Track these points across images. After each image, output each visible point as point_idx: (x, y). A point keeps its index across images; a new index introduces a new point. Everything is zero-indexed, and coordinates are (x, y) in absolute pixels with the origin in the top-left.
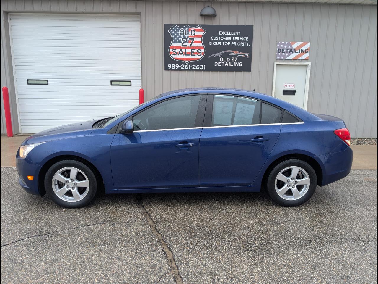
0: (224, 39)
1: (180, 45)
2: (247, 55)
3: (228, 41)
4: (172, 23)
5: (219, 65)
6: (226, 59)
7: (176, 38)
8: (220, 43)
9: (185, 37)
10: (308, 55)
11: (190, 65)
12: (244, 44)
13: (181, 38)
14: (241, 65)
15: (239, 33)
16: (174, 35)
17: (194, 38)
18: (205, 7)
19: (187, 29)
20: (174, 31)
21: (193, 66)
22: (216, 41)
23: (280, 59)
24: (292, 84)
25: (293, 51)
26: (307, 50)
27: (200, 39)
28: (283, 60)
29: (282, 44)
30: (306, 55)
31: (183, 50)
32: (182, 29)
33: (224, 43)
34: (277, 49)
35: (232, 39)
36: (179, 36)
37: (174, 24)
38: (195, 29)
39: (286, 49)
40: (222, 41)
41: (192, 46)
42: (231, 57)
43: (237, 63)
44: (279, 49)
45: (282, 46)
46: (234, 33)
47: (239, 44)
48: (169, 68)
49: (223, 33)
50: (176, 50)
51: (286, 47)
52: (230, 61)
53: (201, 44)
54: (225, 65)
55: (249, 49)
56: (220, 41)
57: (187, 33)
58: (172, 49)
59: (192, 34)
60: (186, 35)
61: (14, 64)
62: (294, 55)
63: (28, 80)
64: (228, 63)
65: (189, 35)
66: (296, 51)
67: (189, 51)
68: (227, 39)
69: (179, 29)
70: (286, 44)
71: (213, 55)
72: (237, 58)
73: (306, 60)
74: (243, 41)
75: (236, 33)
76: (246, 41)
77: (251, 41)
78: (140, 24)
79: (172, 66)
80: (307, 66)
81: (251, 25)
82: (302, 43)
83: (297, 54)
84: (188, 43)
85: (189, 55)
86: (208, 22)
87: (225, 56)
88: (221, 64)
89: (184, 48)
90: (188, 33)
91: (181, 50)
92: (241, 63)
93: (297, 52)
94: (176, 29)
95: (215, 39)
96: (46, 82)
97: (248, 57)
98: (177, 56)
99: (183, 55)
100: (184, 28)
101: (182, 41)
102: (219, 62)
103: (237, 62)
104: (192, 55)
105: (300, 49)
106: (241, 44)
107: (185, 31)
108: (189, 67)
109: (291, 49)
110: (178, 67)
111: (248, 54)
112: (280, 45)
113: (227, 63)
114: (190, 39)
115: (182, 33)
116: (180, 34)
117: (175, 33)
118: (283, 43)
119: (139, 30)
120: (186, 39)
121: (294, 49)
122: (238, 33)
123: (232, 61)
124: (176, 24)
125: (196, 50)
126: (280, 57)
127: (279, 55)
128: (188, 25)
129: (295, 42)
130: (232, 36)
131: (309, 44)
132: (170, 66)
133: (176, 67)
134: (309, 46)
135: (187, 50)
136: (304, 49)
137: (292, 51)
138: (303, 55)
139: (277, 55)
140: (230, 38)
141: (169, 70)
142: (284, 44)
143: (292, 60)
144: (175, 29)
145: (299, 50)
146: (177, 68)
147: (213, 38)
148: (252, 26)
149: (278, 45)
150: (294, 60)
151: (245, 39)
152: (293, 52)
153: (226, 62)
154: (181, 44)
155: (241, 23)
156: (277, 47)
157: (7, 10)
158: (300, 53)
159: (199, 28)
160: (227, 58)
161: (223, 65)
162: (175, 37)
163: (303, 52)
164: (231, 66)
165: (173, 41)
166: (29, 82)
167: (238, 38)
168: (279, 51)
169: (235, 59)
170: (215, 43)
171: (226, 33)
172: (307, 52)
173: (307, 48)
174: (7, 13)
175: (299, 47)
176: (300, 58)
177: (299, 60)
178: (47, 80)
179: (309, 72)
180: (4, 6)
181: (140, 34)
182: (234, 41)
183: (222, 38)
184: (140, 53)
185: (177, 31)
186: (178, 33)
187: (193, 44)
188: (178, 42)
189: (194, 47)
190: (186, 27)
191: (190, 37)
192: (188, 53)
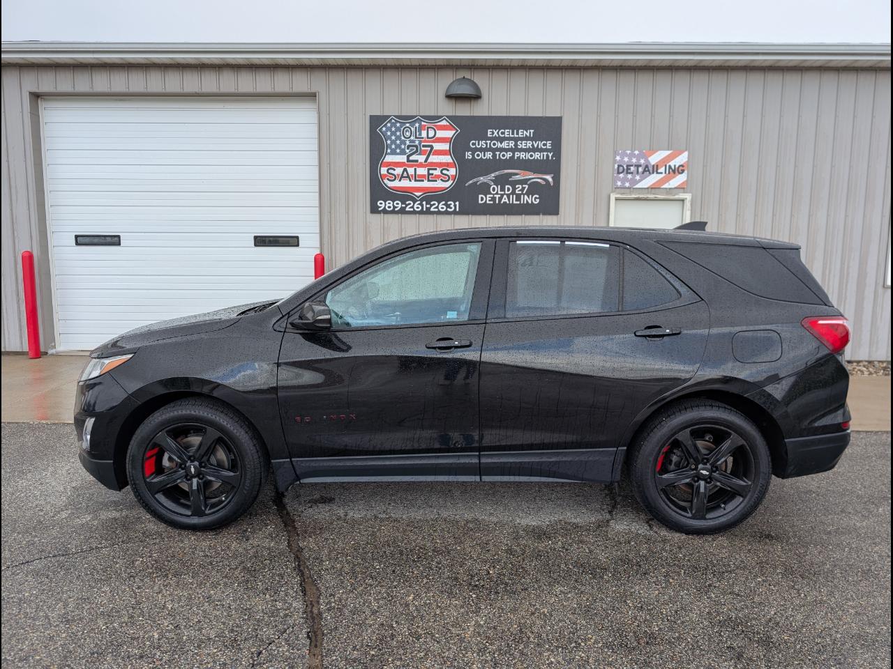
1: (403, 159)
2: (550, 180)
3: (507, 150)
4: (386, 114)
5: (488, 202)
6: (503, 189)
8: (489, 155)
9: (414, 141)
10: (685, 179)
11: (424, 203)
12: (543, 155)
13: (405, 144)
14: (538, 200)
15: (530, 133)
16: (391, 139)
17: (433, 144)
18: (456, 80)
19: (417, 125)
20: (391, 130)
21: (432, 203)
22: (481, 150)
23: (623, 188)
25: (651, 169)
26: (681, 168)
28: (629, 188)
29: (627, 155)
30: (680, 179)
31: (411, 171)
32: (408, 125)
33: (498, 153)
34: (616, 166)
35: (516, 145)
36: (400, 139)
37: (390, 116)
38: (436, 126)
39: (635, 166)
40: (494, 151)
41: (429, 161)
42: (514, 184)
43: (529, 197)
44: (619, 166)
45: (626, 159)
46: (520, 133)
47: (531, 156)
48: (380, 209)
49: (496, 133)
50: (394, 170)
51: (634, 160)
52: (513, 193)
53: (449, 157)
54: (502, 202)
55: (553, 166)
56: (490, 149)
57: (418, 133)
58: (386, 169)
60: (416, 138)
61: (48, 202)
62: (652, 179)
63: (77, 237)
64: (508, 196)
65: (423, 138)
66: (657, 170)
67: (422, 171)
68: (504, 145)
69: (401, 127)
70: (634, 156)
71: (475, 180)
73: (681, 188)
74: (541, 150)
75: (525, 132)
76: (546, 150)
77: (557, 149)
78: (316, 115)
79: (385, 205)
80: (683, 200)
81: (559, 115)
82: (669, 152)
83: (660, 176)
84: (420, 154)
85: (423, 181)
86: (464, 110)
87: (502, 181)
88: (493, 199)
89: (412, 166)
90: (420, 134)
91: (405, 170)
92: (538, 196)
93: (659, 171)
94: (395, 126)
95: (479, 145)
96: (114, 241)
97: (552, 185)
98: (396, 184)
99: (410, 181)
100: (412, 124)
101: (407, 151)
102: (488, 196)
103: (528, 194)
104: (429, 181)
105: (666, 166)
106: (537, 156)
107: (413, 129)
108: (422, 206)
109: (647, 166)
110: (400, 206)
111: (552, 178)
112: (622, 158)
113: (505, 196)
114: (424, 146)
115: (407, 133)
116: (404, 137)
117: (393, 133)
118: (628, 152)
119: (316, 127)
120: (416, 146)
121: (653, 166)
123: (517, 192)
124: (394, 116)
125: (438, 169)
126: (623, 183)
127: (620, 179)
128: (421, 116)
129: (653, 151)
130: (516, 140)
131: (686, 154)
132: (381, 204)
133: (395, 207)
134: (687, 160)
135: (418, 169)
136: (675, 166)
137: (649, 170)
138: (674, 177)
139: (614, 182)
140: (512, 144)
141: (379, 212)
142: (632, 155)
143: (650, 190)
144: (391, 127)
145: (664, 168)
146: (396, 209)
147: (474, 144)
148: (560, 118)
149: (618, 158)
150: (653, 188)
151: (545, 145)
152: (651, 171)
153: (505, 194)
154: (405, 157)
155: (536, 111)
156: (615, 161)
157: (37, 91)
158: (665, 173)
159: (444, 123)
160: (507, 186)
161: (497, 202)
162: (393, 142)
163: (674, 171)
164: (515, 202)
165: (389, 151)
166: (81, 240)
167: (529, 144)
168: (621, 171)
169: (523, 188)
170: (478, 155)
171: (503, 133)
172: (683, 171)
173: (682, 163)
174: (36, 96)
175: (665, 161)
176: (666, 186)
177: (666, 188)
178: (119, 237)
179: (688, 214)
180: (30, 83)
181: (316, 136)
182: (521, 150)
183: (494, 144)
184: (316, 177)
185: (396, 131)
186: (398, 133)
187: (431, 157)
188: (398, 154)
189: (432, 164)
190: (415, 122)
191: (425, 141)
192: (420, 176)
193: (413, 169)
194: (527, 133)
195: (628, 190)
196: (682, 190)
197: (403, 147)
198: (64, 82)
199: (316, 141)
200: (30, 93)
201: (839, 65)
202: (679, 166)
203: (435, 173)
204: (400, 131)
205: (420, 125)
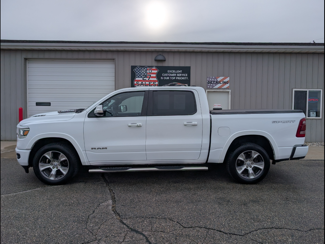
1: (141, 79)
2: (187, 86)
3: (174, 77)
4: (136, 65)
8: (168, 78)
9: (145, 74)
10: (229, 85)
13: (142, 75)
16: (138, 73)
17: (151, 75)
18: (158, 55)
19: (146, 69)
22: (166, 76)
23: (210, 88)
24: (219, 105)
27: (155, 75)
28: (212, 88)
29: (211, 78)
30: (227, 85)
32: (143, 69)
34: (207, 82)
35: (176, 75)
36: (141, 73)
37: (138, 66)
38: (152, 69)
40: (170, 77)
41: (149, 80)
45: (210, 79)
47: (181, 78)
49: (170, 71)
50: (139, 82)
51: (213, 80)
53: (156, 78)
55: (188, 81)
56: (169, 76)
58: (136, 82)
59: (150, 72)
60: (146, 73)
61: (28, 91)
62: (219, 85)
63: (36, 103)
66: (220, 83)
67: (147, 83)
68: (173, 75)
69: (141, 69)
70: (213, 78)
73: (227, 88)
74: (184, 77)
75: (179, 71)
76: (186, 77)
77: (189, 76)
78: (114, 65)
80: (228, 92)
82: (223, 77)
83: (221, 85)
84: (147, 78)
85: (148, 86)
86: (160, 65)
89: (144, 81)
90: (147, 72)
91: (142, 82)
93: (221, 83)
99: (144, 86)
100: (144, 68)
101: (143, 77)
106: (183, 78)
109: (217, 82)
112: (209, 79)
114: (148, 75)
115: (143, 71)
118: (211, 77)
119: (114, 69)
120: (145, 75)
121: (219, 81)
122: (181, 71)
126: (210, 87)
128: (147, 66)
129: (219, 77)
130: (176, 73)
131: (229, 78)
135: (146, 82)
136: (225, 81)
137: (217, 83)
138: (225, 85)
139: (207, 86)
140: (175, 75)
142: (212, 78)
144: (138, 69)
147: (163, 75)
148: (190, 67)
150: (219, 88)
151: (185, 75)
154: (142, 78)
155: (182, 65)
156: (207, 80)
157: (26, 58)
158: (223, 84)
159: (154, 68)
162: (138, 74)
163: (225, 83)
165: (137, 77)
166: (38, 104)
168: (209, 83)
170: (165, 78)
171: (172, 71)
172: (228, 83)
173: (228, 81)
174: (26, 59)
175: (222, 80)
176: (223, 87)
178: (50, 103)
179: (230, 96)
180: (25, 55)
181: (114, 72)
182: (178, 77)
183: (170, 75)
184: (114, 84)
185: (139, 70)
187: (150, 78)
188: (140, 77)
189: (151, 81)
190: (145, 68)
191: (148, 74)
192: (147, 84)
193: (145, 82)
196: (228, 89)
197: (141, 75)
198: (35, 55)
199: (114, 73)
200: (24, 58)
202: (227, 81)
203: (151, 83)
204: (141, 71)
205: (147, 69)
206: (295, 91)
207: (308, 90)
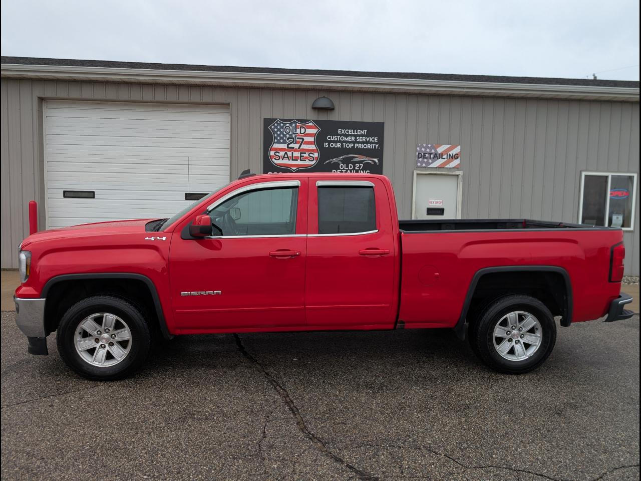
0: (345, 139)
1: (285, 146)
2: (377, 161)
3: (350, 142)
4: (274, 117)
6: (347, 167)
7: (280, 137)
8: (339, 145)
9: (291, 135)
10: (459, 162)
12: (373, 146)
13: (286, 137)
16: (277, 134)
17: (304, 137)
18: (318, 98)
19: (294, 125)
20: (277, 128)
22: (334, 142)
23: (421, 167)
24: (439, 201)
25: (438, 156)
26: (456, 156)
27: (312, 139)
28: (425, 167)
29: (423, 147)
30: (456, 163)
31: (289, 154)
32: (288, 125)
33: (344, 144)
34: (417, 154)
35: (356, 139)
36: (283, 134)
37: (277, 119)
38: (306, 126)
39: (429, 154)
40: (342, 142)
41: (301, 148)
42: (354, 163)
43: (363, 172)
44: (419, 154)
45: (423, 150)
46: (358, 132)
47: (365, 146)
49: (343, 131)
50: (279, 153)
51: (428, 150)
52: (354, 169)
53: (314, 146)
55: (378, 153)
56: (340, 142)
57: (294, 130)
58: (274, 152)
59: (302, 132)
60: (293, 133)
61: (46, 169)
62: (439, 162)
63: (65, 192)
64: (351, 171)
65: (297, 133)
67: (297, 154)
68: (349, 139)
69: (284, 126)
70: (428, 148)
71: (330, 160)
72: (362, 165)
73: (456, 168)
74: (371, 143)
76: (374, 143)
77: (381, 142)
78: (230, 117)
80: (457, 176)
81: (382, 122)
82: (449, 146)
83: (444, 160)
84: (295, 143)
85: (297, 160)
86: (323, 117)
87: (347, 161)
89: (290, 151)
90: (296, 131)
91: (286, 153)
92: (369, 171)
93: (443, 157)
94: (280, 126)
95: (332, 139)
96: (91, 195)
97: (378, 164)
98: (280, 162)
99: (289, 160)
100: (291, 124)
101: (288, 141)
102: (338, 171)
103: (363, 170)
104: (301, 160)
105: (447, 154)
106: (369, 146)
107: (291, 128)
109: (436, 154)
111: (378, 160)
112: (421, 149)
113: (349, 171)
114: (298, 138)
115: (288, 130)
117: (279, 130)
118: (425, 145)
119: (229, 125)
120: (293, 138)
121: (440, 154)
122: (364, 132)
123: (356, 168)
124: (280, 119)
125: (307, 153)
126: (421, 164)
127: (419, 162)
128: (296, 120)
129: (440, 145)
130: (356, 136)
131: (459, 147)
134: (459, 151)
135: (294, 153)
136: (453, 154)
137: (437, 156)
138: (452, 161)
139: (417, 163)
140: (353, 138)
142: (426, 147)
143: (438, 169)
144: (277, 126)
145: (446, 156)
147: (329, 138)
148: (383, 124)
149: (418, 149)
150: (440, 168)
151: (373, 139)
152: (438, 157)
153: (349, 169)
154: (286, 145)
155: (368, 119)
156: (417, 151)
157: (43, 96)
158: (447, 158)
159: (311, 124)
160: (350, 165)
163: (452, 158)
165: (276, 141)
166: (67, 194)
167: (364, 139)
168: (420, 157)
169: (360, 166)
170: (332, 145)
171: (347, 132)
172: (457, 158)
173: (457, 153)
174: (41, 100)
175: (446, 151)
176: (447, 166)
177: (447, 168)
178: (94, 192)
179: (461, 184)
180: (39, 91)
181: (229, 130)
182: (359, 143)
183: (342, 138)
184: (229, 156)
185: (280, 128)
186: (282, 130)
187: (302, 145)
188: (282, 143)
189: (303, 150)
190: (293, 123)
191: (300, 136)
192: (295, 157)
193: (291, 153)
194: (362, 132)
195: (425, 169)
196: (457, 169)
197: (285, 138)
198: (62, 92)
199: (229, 133)
200: (38, 97)
201: (548, 97)
202: (455, 155)
203: (305, 155)
204: (283, 129)
205: (296, 126)
206: (586, 176)
207: (610, 175)
